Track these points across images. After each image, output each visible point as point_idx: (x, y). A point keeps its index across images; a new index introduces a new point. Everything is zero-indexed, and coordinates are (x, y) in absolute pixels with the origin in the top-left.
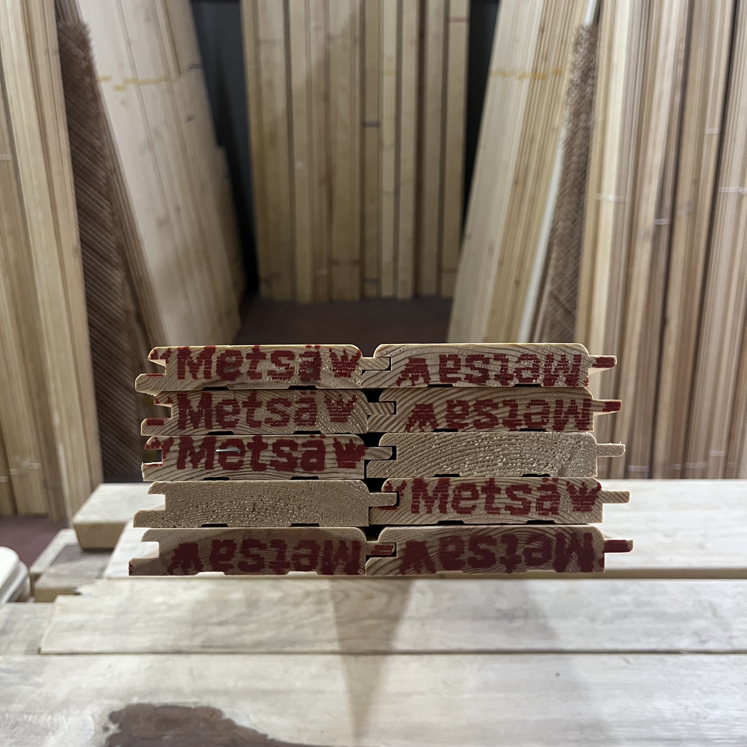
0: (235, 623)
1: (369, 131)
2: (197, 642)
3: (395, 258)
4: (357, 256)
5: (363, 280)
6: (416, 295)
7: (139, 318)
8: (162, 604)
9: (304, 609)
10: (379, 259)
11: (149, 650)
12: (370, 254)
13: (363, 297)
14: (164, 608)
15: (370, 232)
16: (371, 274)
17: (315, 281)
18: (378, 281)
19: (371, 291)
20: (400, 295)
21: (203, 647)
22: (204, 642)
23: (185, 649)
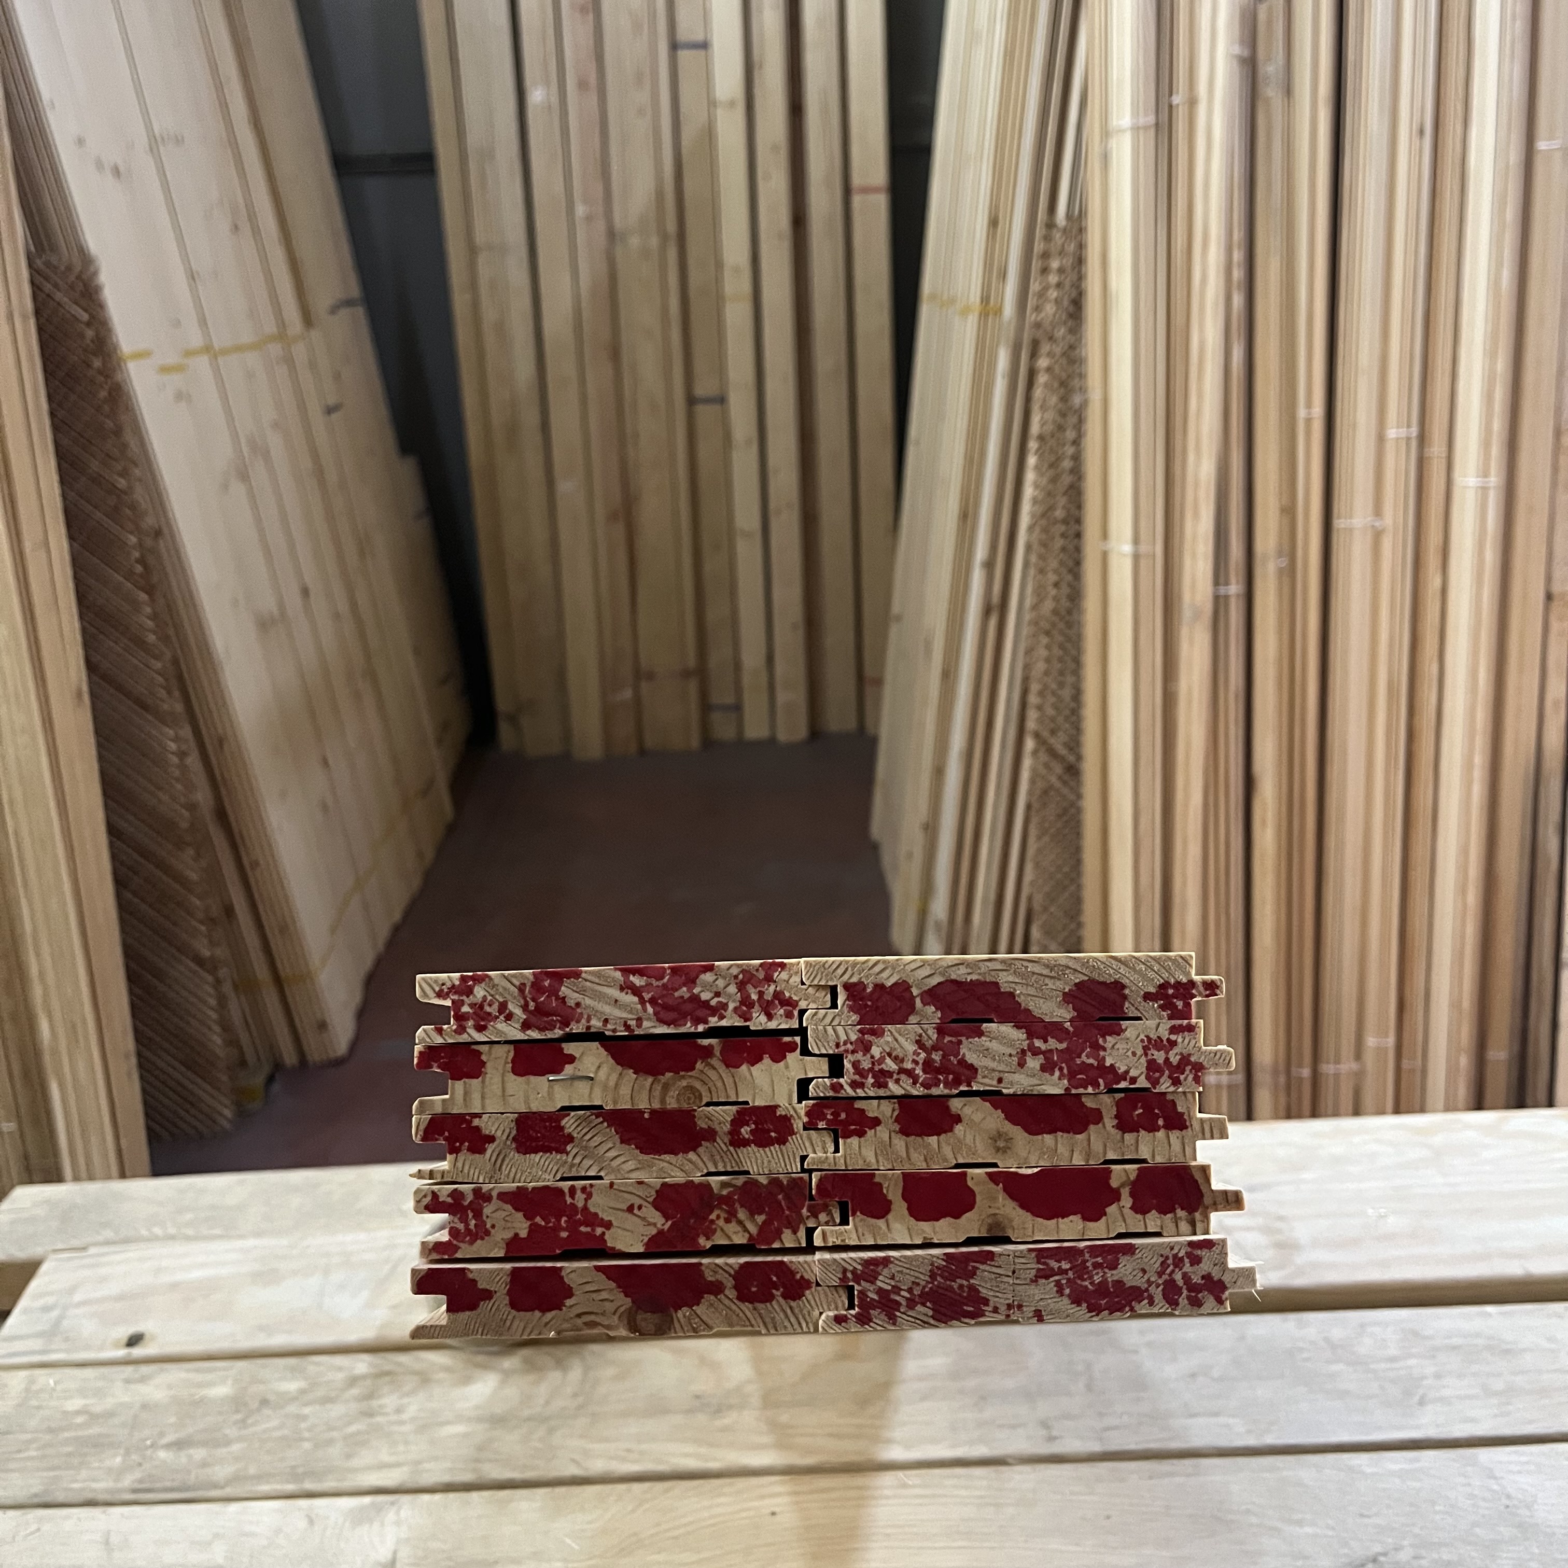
0: (204, 1444)
1: (702, 411)
2: (128, 1481)
3: (770, 659)
4: (692, 662)
5: (706, 707)
6: (816, 733)
7: (222, 815)
8: (78, 1413)
9: (337, 1411)
10: (737, 666)
11: (36, 1500)
12: (718, 657)
13: (708, 742)
14: (79, 1420)
15: (715, 613)
16: (721, 695)
17: (608, 714)
18: (738, 708)
19: (724, 729)
20: (783, 736)
21: (135, 1491)
22: (141, 1481)
23: (101, 1497)
